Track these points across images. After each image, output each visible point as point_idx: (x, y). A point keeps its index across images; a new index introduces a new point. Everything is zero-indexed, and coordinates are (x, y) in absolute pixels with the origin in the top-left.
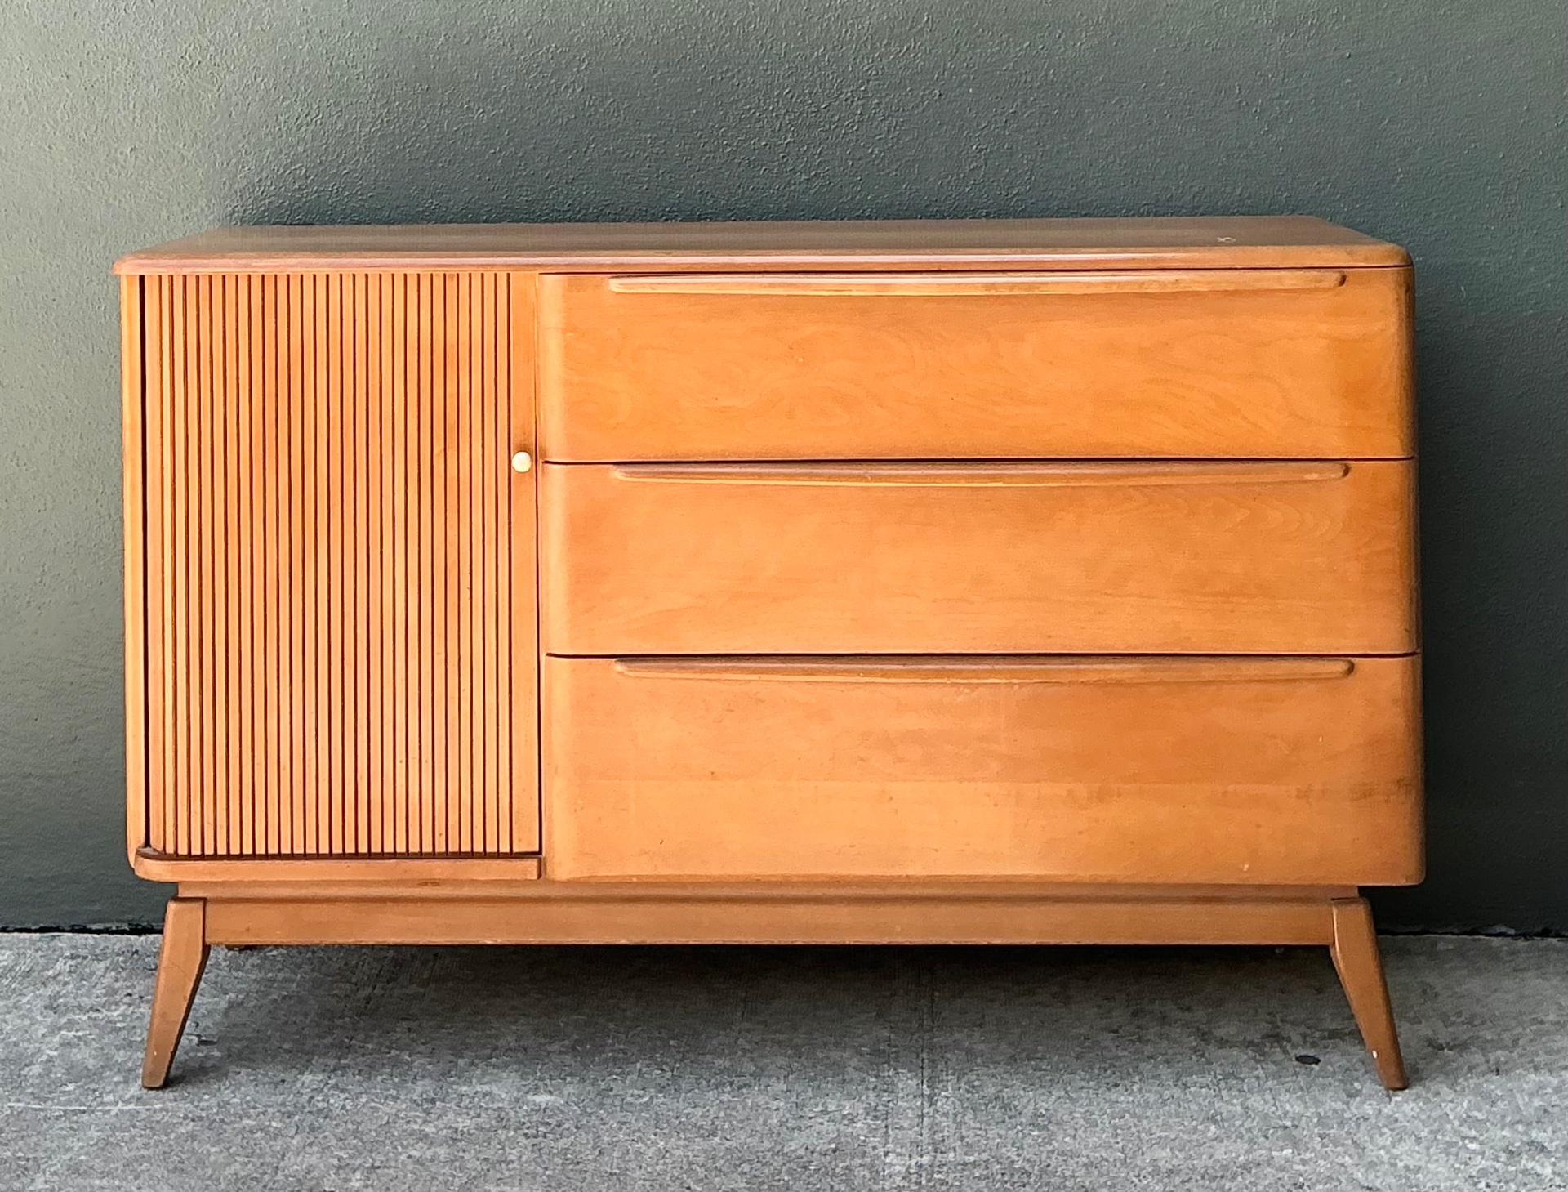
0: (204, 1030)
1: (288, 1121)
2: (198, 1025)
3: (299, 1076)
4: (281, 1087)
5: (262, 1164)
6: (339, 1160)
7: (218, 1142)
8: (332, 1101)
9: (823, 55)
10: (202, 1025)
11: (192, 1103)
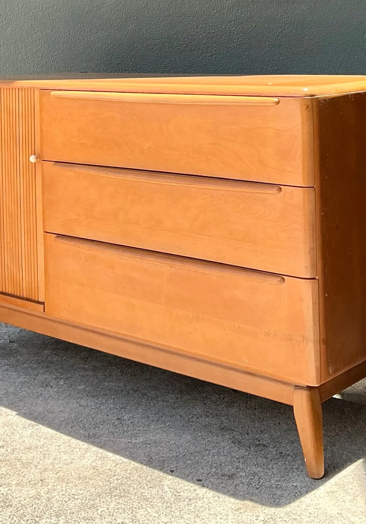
0: (12, 338)
1: (39, 365)
2: (9, 337)
3: (43, 352)
4: (37, 355)
5: (30, 378)
6: (56, 376)
7: (15, 372)
8: (54, 359)
9: (216, 13)
10: (11, 336)
11: (7, 360)
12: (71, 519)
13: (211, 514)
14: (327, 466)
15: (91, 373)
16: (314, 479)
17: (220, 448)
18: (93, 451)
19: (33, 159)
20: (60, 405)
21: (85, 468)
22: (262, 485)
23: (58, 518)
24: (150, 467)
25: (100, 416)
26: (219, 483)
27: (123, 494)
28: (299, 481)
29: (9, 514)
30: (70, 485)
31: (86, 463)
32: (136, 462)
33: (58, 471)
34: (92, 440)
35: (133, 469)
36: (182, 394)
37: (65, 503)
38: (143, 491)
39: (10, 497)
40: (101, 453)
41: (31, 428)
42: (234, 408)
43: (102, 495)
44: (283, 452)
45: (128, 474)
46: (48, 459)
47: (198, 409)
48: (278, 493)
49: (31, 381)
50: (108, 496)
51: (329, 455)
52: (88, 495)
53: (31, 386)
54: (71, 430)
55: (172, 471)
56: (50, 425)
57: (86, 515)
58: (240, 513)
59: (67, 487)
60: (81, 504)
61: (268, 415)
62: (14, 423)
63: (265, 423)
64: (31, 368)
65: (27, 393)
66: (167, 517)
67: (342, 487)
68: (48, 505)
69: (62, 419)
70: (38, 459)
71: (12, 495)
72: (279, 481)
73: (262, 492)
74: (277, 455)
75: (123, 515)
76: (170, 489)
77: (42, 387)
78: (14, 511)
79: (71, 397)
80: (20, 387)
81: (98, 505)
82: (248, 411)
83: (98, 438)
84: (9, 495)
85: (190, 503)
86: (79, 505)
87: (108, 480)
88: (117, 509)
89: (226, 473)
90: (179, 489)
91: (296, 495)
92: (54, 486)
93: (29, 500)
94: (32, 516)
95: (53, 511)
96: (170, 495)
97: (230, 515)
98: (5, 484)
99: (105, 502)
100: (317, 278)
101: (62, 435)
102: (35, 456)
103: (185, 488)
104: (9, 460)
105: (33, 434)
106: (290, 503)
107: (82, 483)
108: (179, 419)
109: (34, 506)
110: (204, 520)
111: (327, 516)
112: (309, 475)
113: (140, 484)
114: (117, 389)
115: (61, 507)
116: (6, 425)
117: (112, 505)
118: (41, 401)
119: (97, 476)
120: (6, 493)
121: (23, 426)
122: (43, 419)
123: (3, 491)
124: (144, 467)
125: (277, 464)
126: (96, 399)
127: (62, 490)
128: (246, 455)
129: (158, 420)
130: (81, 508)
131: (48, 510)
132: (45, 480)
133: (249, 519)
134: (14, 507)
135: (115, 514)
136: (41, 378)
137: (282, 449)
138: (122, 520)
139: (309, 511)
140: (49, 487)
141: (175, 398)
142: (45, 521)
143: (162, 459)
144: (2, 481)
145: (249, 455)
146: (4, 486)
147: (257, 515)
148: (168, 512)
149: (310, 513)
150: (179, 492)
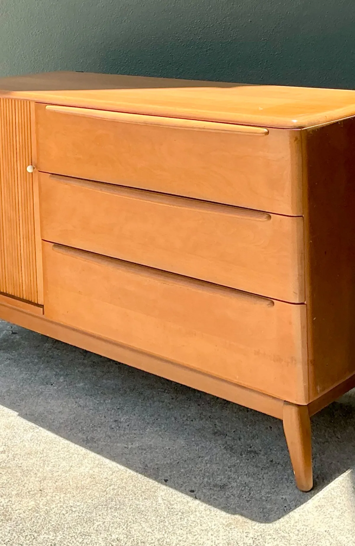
0: (14, 329)
1: (40, 359)
2: (12, 327)
4: (38, 348)
7: (17, 367)
11: (9, 353)
12: (68, 535)
13: (203, 530)
14: (316, 477)
15: (89, 369)
16: (303, 491)
17: (212, 455)
18: (91, 458)
19: (29, 169)
20: (59, 405)
21: (83, 477)
22: (252, 498)
23: (56, 533)
24: (145, 476)
25: (98, 417)
26: (211, 494)
27: (118, 507)
28: (288, 494)
29: (9, 528)
30: (68, 495)
31: (84, 471)
32: (132, 470)
33: (57, 479)
34: (89, 444)
35: (128, 477)
36: (177, 394)
37: (62, 516)
38: (138, 503)
39: (10, 509)
40: (99, 460)
41: (31, 430)
42: (227, 410)
43: (99, 507)
44: (274, 461)
45: (124, 484)
46: (47, 466)
47: (192, 410)
48: (268, 507)
49: (32, 377)
50: (104, 508)
51: (318, 465)
52: (85, 507)
53: (33, 383)
54: (70, 433)
55: (166, 481)
56: (50, 428)
57: (83, 530)
58: (231, 529)
59: (66, 498)
60: (78, 517)
61: (260, 418)
62: (15, 425)
63: (257, 427)
64: (32, 362)
65: (28, 391)
66: (161, 533)
67: (330, 501)
68: (47, 518)
69: (61, 421)
70: (38, 466)
71: (12, 507)
72: (269, 493)
73: (253, 504)
74: (268, 463)
75: (118, 530)
76: (164, 501)
77: (42, 384)
78: (13, 525)
79: (70, 397)
80: (21, 384)
81: (95, 518)
82: (240, 413)
83: (95, 442)
84: (9, 507)
85: (182, 517)
86: (76, 518)
87: (104, 489)
88: (113, 523)
89: (218, 483)
90: (173, 501)
91: (285, 509)
92: (52, 497)
93: (28, 513)
94: (30, 531)
95: (51, 526)
96: (164, 508)
97: (221, 531)
98: (6, 495)
99: (101, 515)
100: (305, 303)
101: (61, 438)
102: (35, 463)
103: (179, 500)
104: (9, 467)
105: (33, 437)
106: (280, 518)
107: (79, 493)
108: (174, 421)
109: (33, 520)
110: (196, 537)
111: (314, 534)
112: (298, 487)
113: (136, 494)
114: (114, 387)
115: (59, 521)
116: (7, 427)
117: (108, 519)
118: (42, 399)
119: (94, 486)
120: (6, 504)
121: (24, 428)
122: (43, 421)
123: (3, 502)
124: (140, 476)
125: (267, 473)
126: (95, 399)
127: (60, 501)
128: (237, 463)
129: (154, 423)
130: (78, 522)
131: (46, 524)
132: (45, 490)
133: (239, 537)
134: (14, 521)
135: (110, 529)
136: (42, 374)
137: (272, 457)
138: (117, 536)
139: (298, 528)
140: (48, 498)
141: (171, 397)
142: (43, 537)
143: (156, 467)
144: (2, 491)
145: (240, 463)
146: (5, 497)
147: (247, 531)
148: (161, 526)
149: (298, 531)
150: (173, 505)
